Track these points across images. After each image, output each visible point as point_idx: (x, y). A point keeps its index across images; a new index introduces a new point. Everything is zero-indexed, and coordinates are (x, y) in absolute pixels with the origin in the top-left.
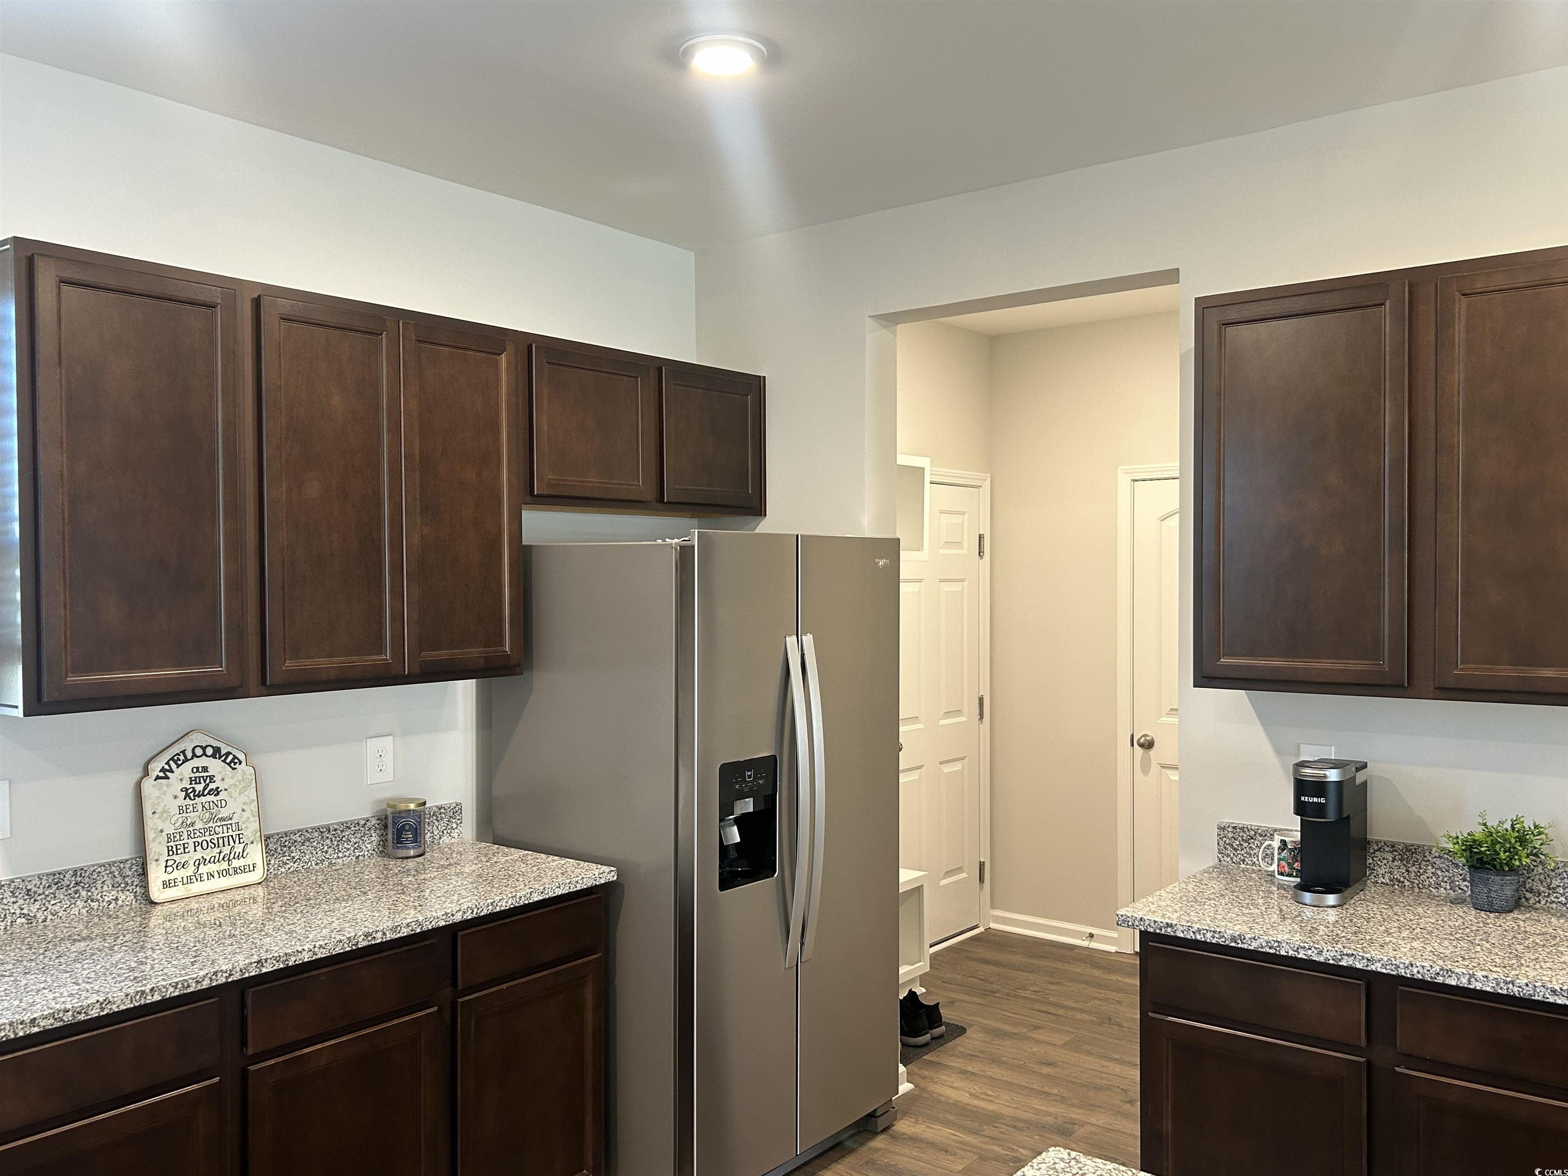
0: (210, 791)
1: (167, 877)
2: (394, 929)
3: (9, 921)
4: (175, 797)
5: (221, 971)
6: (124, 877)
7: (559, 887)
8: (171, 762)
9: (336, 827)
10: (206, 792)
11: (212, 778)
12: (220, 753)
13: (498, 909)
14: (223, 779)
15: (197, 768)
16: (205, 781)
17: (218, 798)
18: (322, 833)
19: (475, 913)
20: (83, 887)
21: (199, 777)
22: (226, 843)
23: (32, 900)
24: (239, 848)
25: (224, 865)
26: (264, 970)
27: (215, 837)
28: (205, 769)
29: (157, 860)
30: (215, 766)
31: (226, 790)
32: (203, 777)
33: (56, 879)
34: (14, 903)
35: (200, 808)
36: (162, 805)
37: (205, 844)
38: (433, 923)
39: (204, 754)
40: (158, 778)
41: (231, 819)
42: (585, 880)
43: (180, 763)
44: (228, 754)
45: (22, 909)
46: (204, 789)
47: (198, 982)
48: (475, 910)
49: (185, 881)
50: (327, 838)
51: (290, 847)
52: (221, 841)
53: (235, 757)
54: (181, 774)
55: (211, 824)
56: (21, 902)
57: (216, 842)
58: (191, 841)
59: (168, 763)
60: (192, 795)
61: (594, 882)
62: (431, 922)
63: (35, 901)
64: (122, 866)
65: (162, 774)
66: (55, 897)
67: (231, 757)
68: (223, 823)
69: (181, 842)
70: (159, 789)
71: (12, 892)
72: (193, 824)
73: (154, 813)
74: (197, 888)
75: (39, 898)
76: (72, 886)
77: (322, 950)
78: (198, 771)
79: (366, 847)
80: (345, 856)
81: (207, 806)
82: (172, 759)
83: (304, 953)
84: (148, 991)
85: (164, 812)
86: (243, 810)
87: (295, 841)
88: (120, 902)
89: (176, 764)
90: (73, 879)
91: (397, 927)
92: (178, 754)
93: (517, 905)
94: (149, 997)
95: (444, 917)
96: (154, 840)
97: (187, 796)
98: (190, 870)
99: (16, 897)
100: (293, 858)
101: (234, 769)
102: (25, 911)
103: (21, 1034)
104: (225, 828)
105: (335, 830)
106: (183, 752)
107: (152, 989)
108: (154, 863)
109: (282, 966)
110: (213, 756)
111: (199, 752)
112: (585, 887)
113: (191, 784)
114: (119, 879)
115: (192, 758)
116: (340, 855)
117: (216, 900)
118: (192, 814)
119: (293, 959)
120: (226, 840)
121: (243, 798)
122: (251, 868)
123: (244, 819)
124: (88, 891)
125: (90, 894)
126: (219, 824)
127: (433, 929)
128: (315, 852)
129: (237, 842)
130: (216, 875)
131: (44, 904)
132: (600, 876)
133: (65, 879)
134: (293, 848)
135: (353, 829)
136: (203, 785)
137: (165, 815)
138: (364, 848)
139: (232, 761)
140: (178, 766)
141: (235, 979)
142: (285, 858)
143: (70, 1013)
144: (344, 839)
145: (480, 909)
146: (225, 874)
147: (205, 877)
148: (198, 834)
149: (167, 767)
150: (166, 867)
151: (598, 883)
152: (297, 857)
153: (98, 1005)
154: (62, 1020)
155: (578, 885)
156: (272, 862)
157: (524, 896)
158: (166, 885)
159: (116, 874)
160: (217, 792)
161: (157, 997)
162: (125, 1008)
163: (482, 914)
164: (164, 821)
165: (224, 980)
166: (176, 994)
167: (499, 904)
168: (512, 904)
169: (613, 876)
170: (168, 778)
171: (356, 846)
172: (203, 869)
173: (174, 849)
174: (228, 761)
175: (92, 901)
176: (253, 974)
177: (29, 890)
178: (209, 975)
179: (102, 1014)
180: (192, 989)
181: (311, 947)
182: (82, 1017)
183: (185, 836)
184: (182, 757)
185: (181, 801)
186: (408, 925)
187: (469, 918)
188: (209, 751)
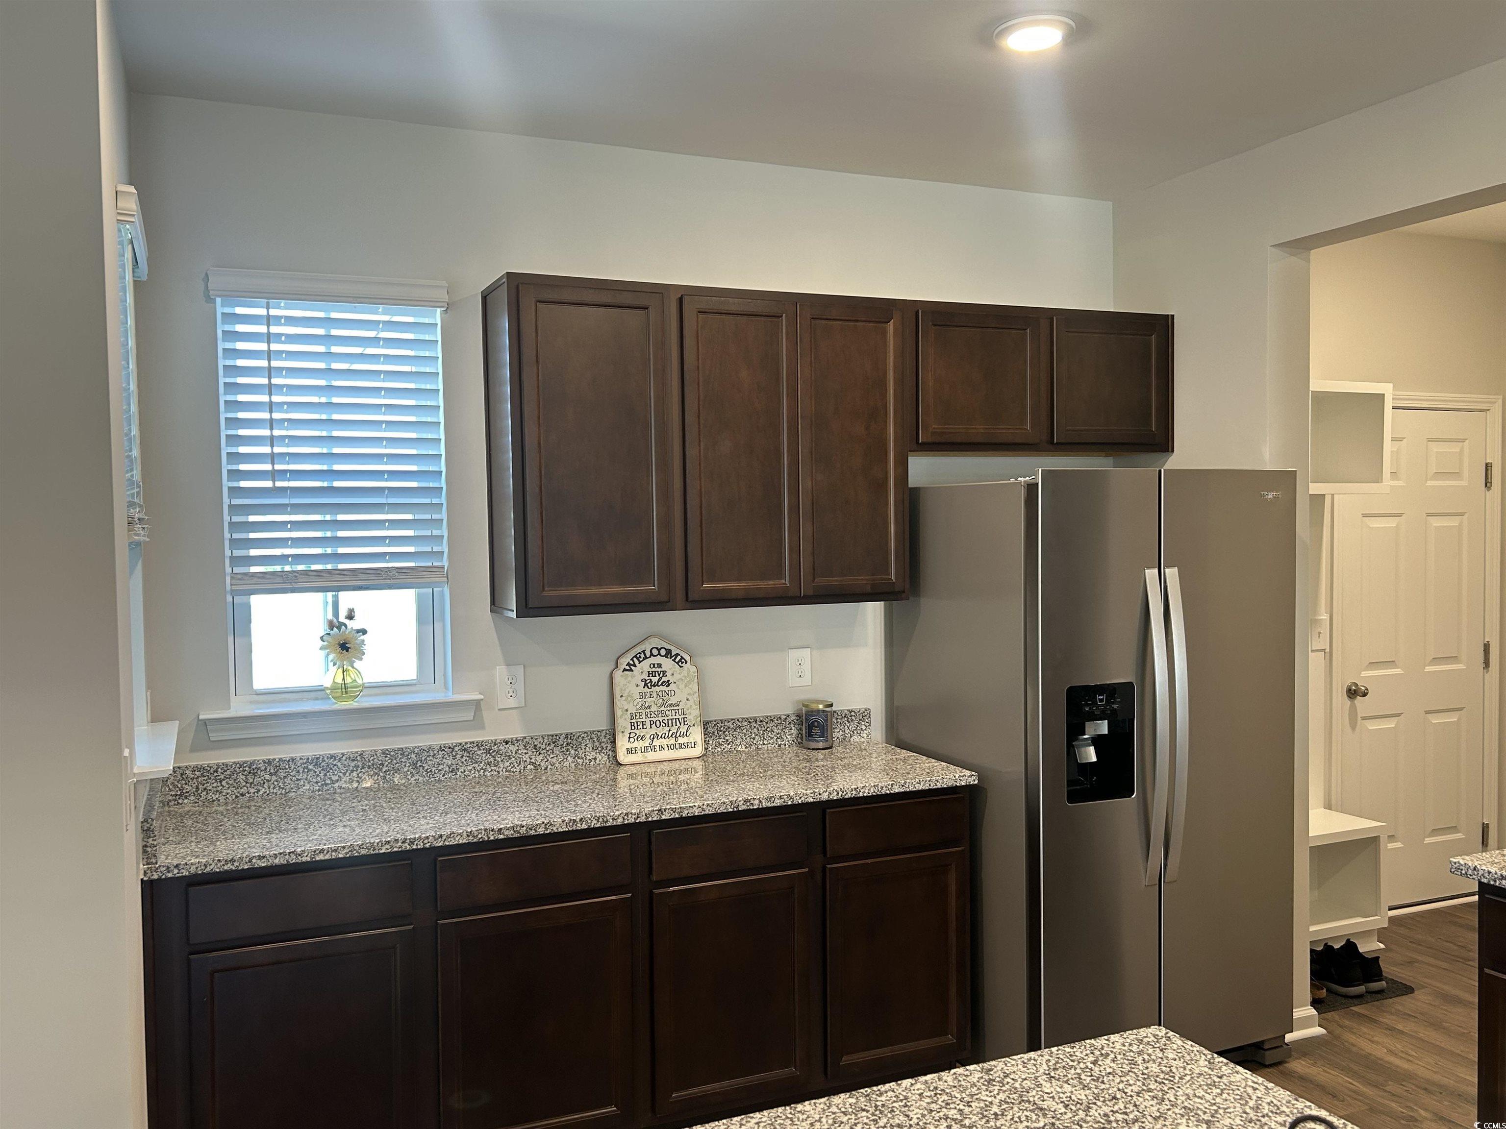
0: (663, 683)
1: (629, 746)
2: (769, 799)
3: (523, 766)
4: (637, 686)
5: (631, 813)
6: (601, 743)
7: (920, 783)
8: (635, 659)
9: (762, 719)
10: (660, 684)
11: (664, 672)
12: (671, 654)
13: (861, 794)
14: (673, 674)
15: (654, 665)
16: (659, 675)
17: (669, 688)
18: (750, 722)
19: (840, 795)
20: (572, 747)
21: (655, 672)
22: (674, 724)
23: (538, 753)
24: (683, 729)
25: (672, 741)
26: (663, 817)
27: (666, 718)
28: (660, 666)
29: (623, 732)
30: (667, 664)
31: (675, 683)
32: (657, 671)
33: (554, 740)
34: (526, 754)
35: (655, 695)
36: (628, 691)
37: (658, 723)
38: (803, 799)
39: (659, 654)
40: (625, 670)
41: (678, 705)
42: (945, 780)
43: (641, 659)
44: (677, 655)
45: (531, 759)
46: (659, 681)
47: (614, 819)
48: (840, 793)
49: (643, 750)
50: (755, 727)
51: (724, 732)
52: (670, 722)
53: (682, 658)
54: (642, 668)
55: (663, 708)
56: (530, 753)
57: (666, 722)
58: (648, 720)
59: (632, 659)
60: (649, 685)
61: (955, 783)
62: (801, 798)
63: (540, 753)
64: (599, 734)
65: (628, 668)
66: (553, 752)
67: (679, 658)
68: (673, 708)
69: (641, 720)
70: (626, 679)
71: (524, 746)
72: (649, 707)
73: (621, 696)
74: (651, 756)
75: (542, 752)
76: (564, 745)
77: (709, 808)
78: (654, 667)
79: (787, 738)
80: (769, 743)
81: (660, 694)
82: (635, 656)
83: (695, 808)
84: (578, 820)
85: (629, 696)
86: (688, 700)
87: (729, 728)
88: (597, 761)
89: (639, 660)
90: (566, 740)
91: (771, 797)
92: (640, 653)
93: (878, 793)
94: (579, 825)
95: (812, 795)
96: (621, 717)
97: (646, 685)
98: (647, 743)
99: (527, 749)
100: (727, 740)
101: (681, 667)
102: (533, 761)
103: (492, 838)
104: (673, 712)
105: (761, 721)
106: (644, 652)
107: (581, 820)
108: (621, 734)
109: (677, 816)
110: (666, 656)
111: (655, 652)
112: (945, 786)
113: (649, 676)
114: (597, 744)
115: (650, 657)
116: (765, 742)
117: (666, 767)
118: (649, 700)
119: (686, 812)
120: (674, 721)
121: (687, 690)
122: (693, 745)
123: (688, 706)
124: (576, 750)
125: (577, 752)
126: (669, 709)
127: (803, 804)
128: (744, 738)
129: (682, 723)
130: (666, 748)
131: (546, 757)
132: (961, 778)
133: (560, 740)
134: (727, 733)
135: (776, 722)
136: (658, 677)
137: (629, 698)
138: (785, 738)
139: (680, 660)
140: (640, 662)
141: (641, 821)
142: (721, 740)
143: (525, 828)
144: (768, 729)
145: (845, 793)
146: (672, 748)
147: (658, 748)
148: (653, 715)
149: (631, 662)
150: (629, 738)
151: (958, 785)
152: (730, 740)
153: (543, 825)
154: (519, 832)
155: (938, 784)
156: (711, 742)
157: (886, 787)
158: (629, 751)
159: (595, 739)
160: (668, 684)
161: (584, 826)
162: (562, 830)
163: (847, 797)
164: (629, 703)
165: (633, 820)
166: (598, 825)
167: (862, 790)
168: (874, 792)
169: (974, 780)
170: (632, 671)
171: (778, 736)
172: (656, 743)
173: (636, 725)
174: (677, 660)
175: (578, 758)
176: (655, 819)
177: (535, 746)
178: (622, 815)
179: (546, 832)
180: (609, 824)
181: (701, 804)
182: (532, 832)
183: (644, 716)
184: (642, 656)
185: (641, 689)
186: (781, 797)
187: (835, 798)
188: (663, 652)
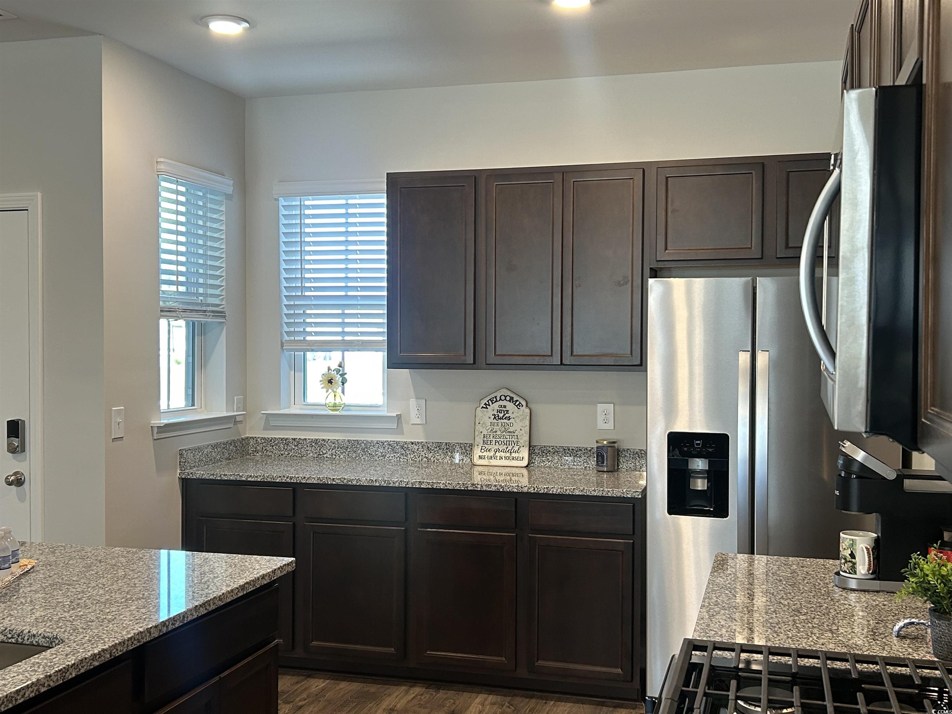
1: (481, 454)
3: (421, 458)
4: (490, 418)
10: (504, 418)
11: (507, 411)
12: (513, 400)
14: (513, 413)
16: (504, 413)
17: (510, 421)
20: (449, 451)
23: (430, 452)
24: (516, 448)
25: (508, 455)
28: (505, 407)
29: (478, 445)
30: (510, 406)
31: (514, 418)
32: (503, 410)
35: (500, 424)
36: (483, 420)
37: (500, 442)
39: (505, 399)
41: (514, 433)
45: (426, 455)
49: (489, 458)
52: (508, 442)
54: (493, 407)
55: (504, 433)
57: (505, 442)
58: (494, 440)
65: (485, 406)
67: (518, 403)
68: (510, 434)
69: (490, 439)
70: (483, 413)
71: (422, 447)
72: (496, 432)
73: (479, 423)
74: (494, 462)
76: (445, 449)
78: (501, 407)
81: (504, 424)
82: (490, 400)
86: (521, 430)
90: (446, 446)
96: (477, 436)
97: (495, 418)
98: (492, 454)
99: (424, 449)
101: (519, 409)
104: (511, 437)
113: (497, 413)
115: (499, 401)
120: (511, 442)
121: (521, 424)
122: (521, 459)
123: (520, 434)
125: (452, 454)
129: (516, 444)
130: (504, 458)
131: (434, 455)
133: (442, 446)
137: (484, 425)
140: (493, 403)
141: (409, 486)
146: (508, 459)
147: (498, 458)
148: (498, 437)
149: (487, 403)
150: (481, 449)
158: (480, 457)
160: (509, 418)
164: (483, 428)
170: (487, 408)
172: (498, 454)
173: (486, 442)
183: (492, 437)
184: (495, 399)
185: (492, 420)
188: (508, 398)
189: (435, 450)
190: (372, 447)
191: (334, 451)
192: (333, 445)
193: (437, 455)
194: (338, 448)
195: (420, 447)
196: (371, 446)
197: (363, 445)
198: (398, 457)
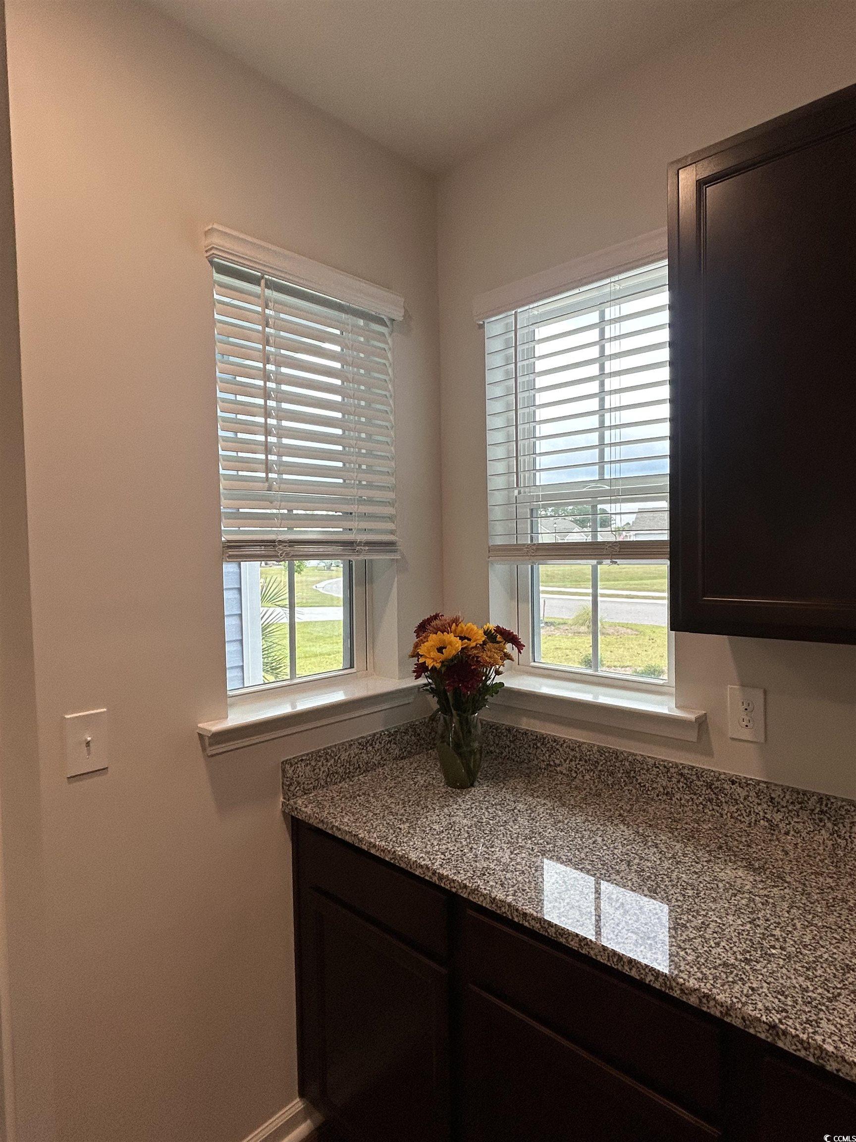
3: (753, 819)
20: (829, 819)
23: (776, 809)
33: (800, 798)
34: (759, 804)
45: (766, 813)
56: (765, 806)
63: (778, 811)
66: (798, 816)
71: (756, 793)
75: (782, 810)
76: (817, 811)
90: (818, 805)
99: (761, 800)
102: (768, 816)
103: (517, 920)
124: (835, 825)
125: (836, 828)
131: (787, 818)
133: (810, 802)
175: (839, 836)
177: (772, 798)
189: (790, 808)
190: (645, 772)
191: (573, 763)
192: (572, 753)
193: (796, 820)
194: (580, 760)
195: (752, 794)
196: (643, 769)
197: (627, 764)
198: (701, 803)
